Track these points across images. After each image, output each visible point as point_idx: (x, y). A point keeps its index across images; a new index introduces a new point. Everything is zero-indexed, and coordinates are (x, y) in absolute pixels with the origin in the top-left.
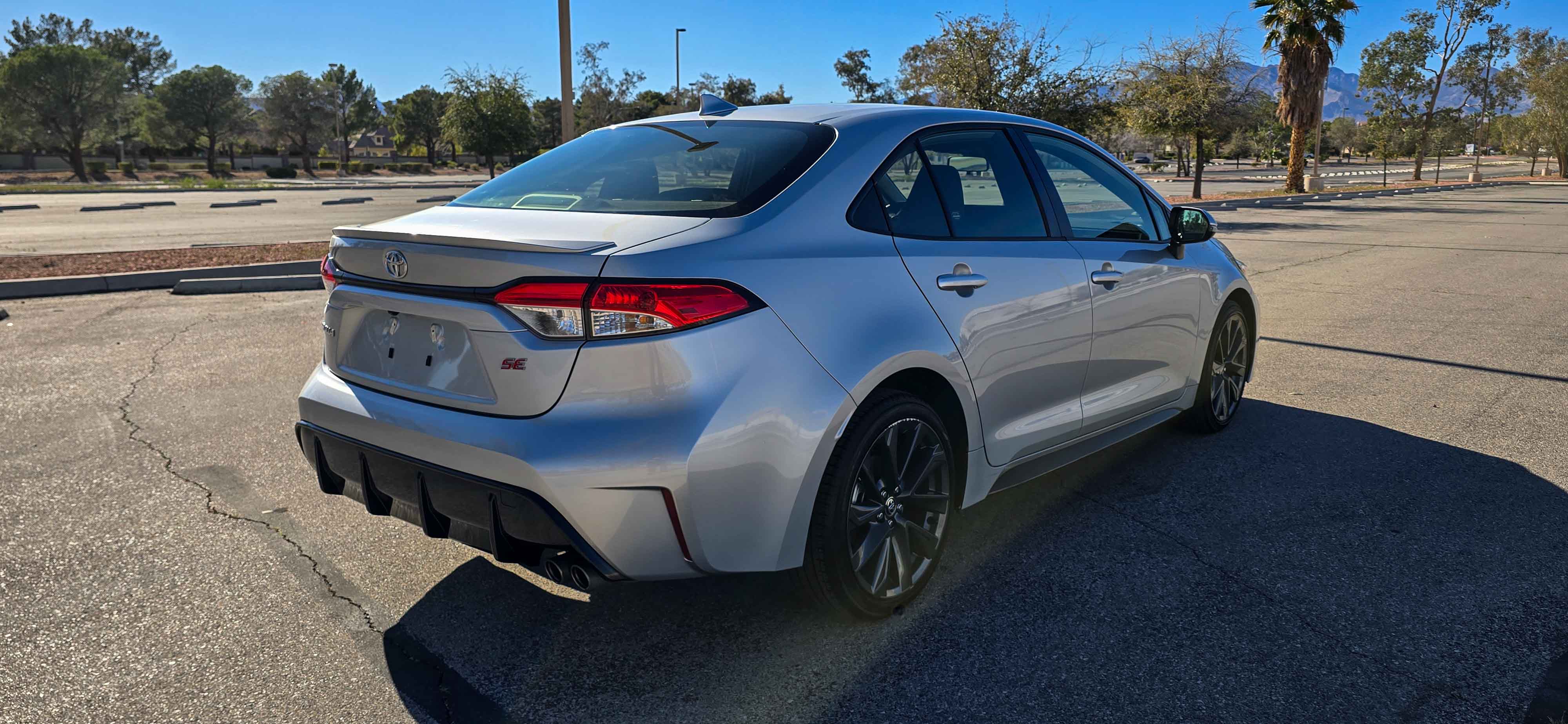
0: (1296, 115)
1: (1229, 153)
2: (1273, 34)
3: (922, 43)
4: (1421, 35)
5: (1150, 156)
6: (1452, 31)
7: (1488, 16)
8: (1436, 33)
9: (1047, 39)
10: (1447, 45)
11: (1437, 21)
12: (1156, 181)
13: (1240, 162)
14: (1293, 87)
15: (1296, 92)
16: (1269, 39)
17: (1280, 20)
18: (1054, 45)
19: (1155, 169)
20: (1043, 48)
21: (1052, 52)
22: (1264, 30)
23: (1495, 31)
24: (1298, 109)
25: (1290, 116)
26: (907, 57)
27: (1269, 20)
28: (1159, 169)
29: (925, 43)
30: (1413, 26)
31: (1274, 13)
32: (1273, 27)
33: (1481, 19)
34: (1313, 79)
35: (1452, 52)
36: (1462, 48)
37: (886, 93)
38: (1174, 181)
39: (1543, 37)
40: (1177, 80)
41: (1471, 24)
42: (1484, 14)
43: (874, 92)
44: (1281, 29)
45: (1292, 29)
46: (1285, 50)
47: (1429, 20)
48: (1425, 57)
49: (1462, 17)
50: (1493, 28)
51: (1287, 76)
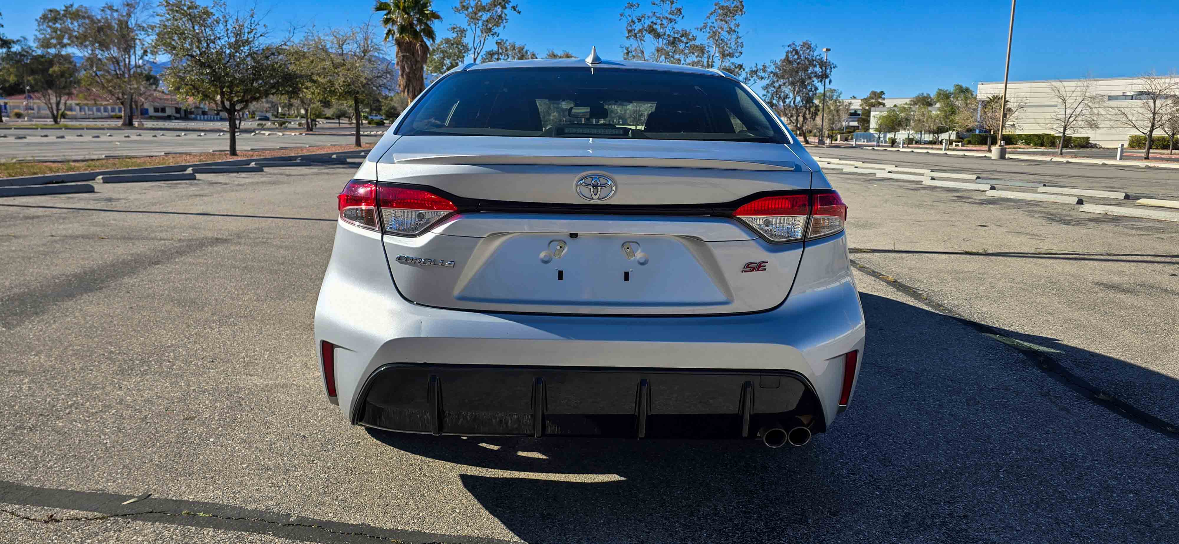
0: (411, 90)
1: (333, 115)
2: (389, 31)
3: (61, 8)
4: (460, 41)
5: (269, 115)
6: (477, 41)
7: (496, 33)
8: (468, 40)
9: (256, 19)
10: (475, 49)
11: (467, 33)
12: (293, 134)
13: (341, 121)
14: (407, 70)
15: (409, 73)
16: (387, 34)
17: (394, 22)
18: (262, 23)
19: (281, 125)
20: (253, 25)
21: (260, 30)
22: (384, 28)
23: (500, 43)
24: (411, 86)
25: (406, 90)
26: (44, 17)
27: (387, 21)
28: (284, 126)
29: (64, 8)
30: (455, 35)
31: (389, 17)
32: (389, 26)
33: (493, 35)
34: (419, 65)
35: (478, 54)
36: (483, 53)
37: (23, 50)
38: (306, 134)
39: (522, 50)
40: (339, 60)
41: (487, 37)
42: (494, 31)
43: (9, 48)
44: (395, 28)
45: (403, 29)
46: (399, 43)
47: (463, 31)
48: (464, 56)
49: (482, 32)
50: (499, 41)
51: (403, 61)
